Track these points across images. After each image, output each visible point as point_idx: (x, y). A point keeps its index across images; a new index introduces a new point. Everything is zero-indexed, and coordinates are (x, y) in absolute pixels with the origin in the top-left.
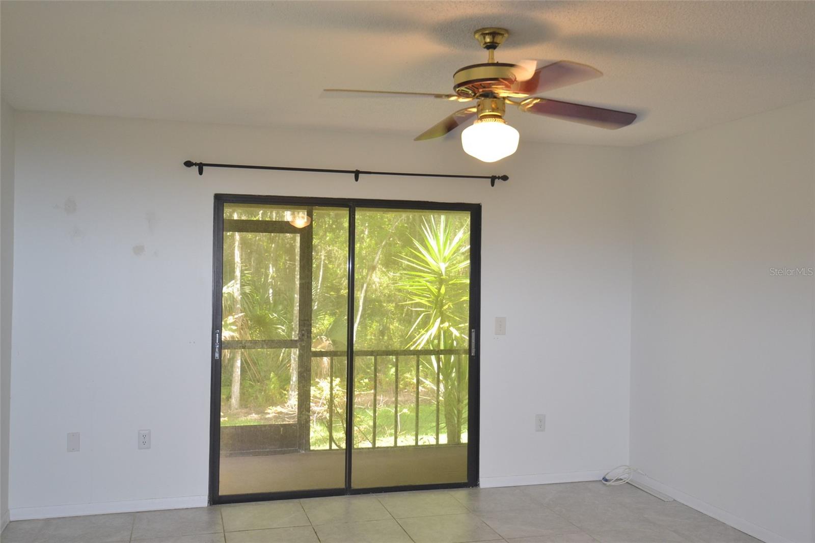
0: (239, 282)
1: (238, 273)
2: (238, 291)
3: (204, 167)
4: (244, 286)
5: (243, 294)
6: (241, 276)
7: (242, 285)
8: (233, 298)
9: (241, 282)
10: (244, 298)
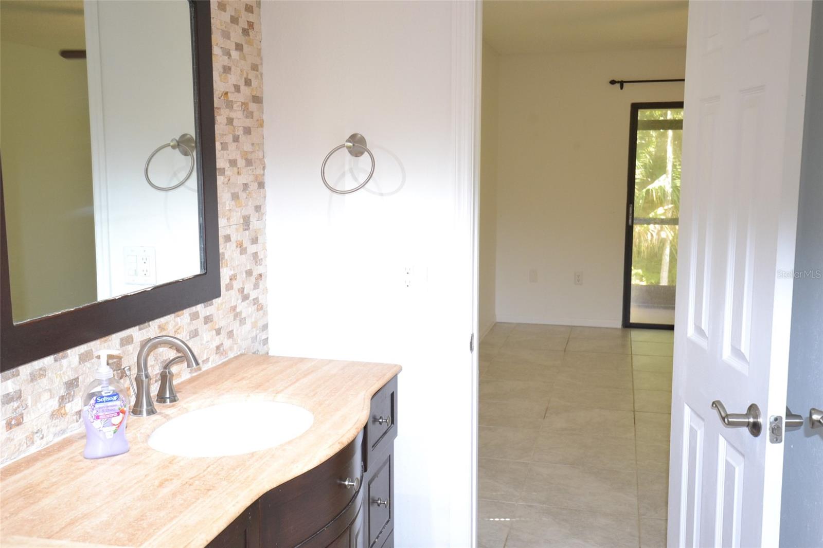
0: (670, 176)
1: (669, 167)
2: (669, 184)
3: (624, 84)
4: (675, 179)
5: (675, 188)
6: (673, 171)
7: (673, 179)
8: (664, 191)
9: (673, 176)
10: (674, 191)
